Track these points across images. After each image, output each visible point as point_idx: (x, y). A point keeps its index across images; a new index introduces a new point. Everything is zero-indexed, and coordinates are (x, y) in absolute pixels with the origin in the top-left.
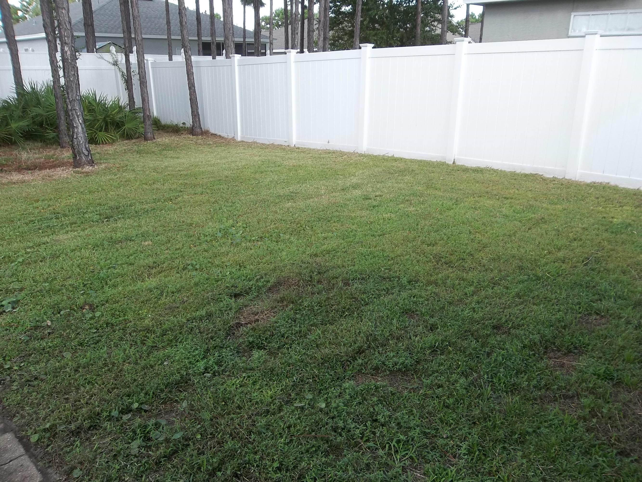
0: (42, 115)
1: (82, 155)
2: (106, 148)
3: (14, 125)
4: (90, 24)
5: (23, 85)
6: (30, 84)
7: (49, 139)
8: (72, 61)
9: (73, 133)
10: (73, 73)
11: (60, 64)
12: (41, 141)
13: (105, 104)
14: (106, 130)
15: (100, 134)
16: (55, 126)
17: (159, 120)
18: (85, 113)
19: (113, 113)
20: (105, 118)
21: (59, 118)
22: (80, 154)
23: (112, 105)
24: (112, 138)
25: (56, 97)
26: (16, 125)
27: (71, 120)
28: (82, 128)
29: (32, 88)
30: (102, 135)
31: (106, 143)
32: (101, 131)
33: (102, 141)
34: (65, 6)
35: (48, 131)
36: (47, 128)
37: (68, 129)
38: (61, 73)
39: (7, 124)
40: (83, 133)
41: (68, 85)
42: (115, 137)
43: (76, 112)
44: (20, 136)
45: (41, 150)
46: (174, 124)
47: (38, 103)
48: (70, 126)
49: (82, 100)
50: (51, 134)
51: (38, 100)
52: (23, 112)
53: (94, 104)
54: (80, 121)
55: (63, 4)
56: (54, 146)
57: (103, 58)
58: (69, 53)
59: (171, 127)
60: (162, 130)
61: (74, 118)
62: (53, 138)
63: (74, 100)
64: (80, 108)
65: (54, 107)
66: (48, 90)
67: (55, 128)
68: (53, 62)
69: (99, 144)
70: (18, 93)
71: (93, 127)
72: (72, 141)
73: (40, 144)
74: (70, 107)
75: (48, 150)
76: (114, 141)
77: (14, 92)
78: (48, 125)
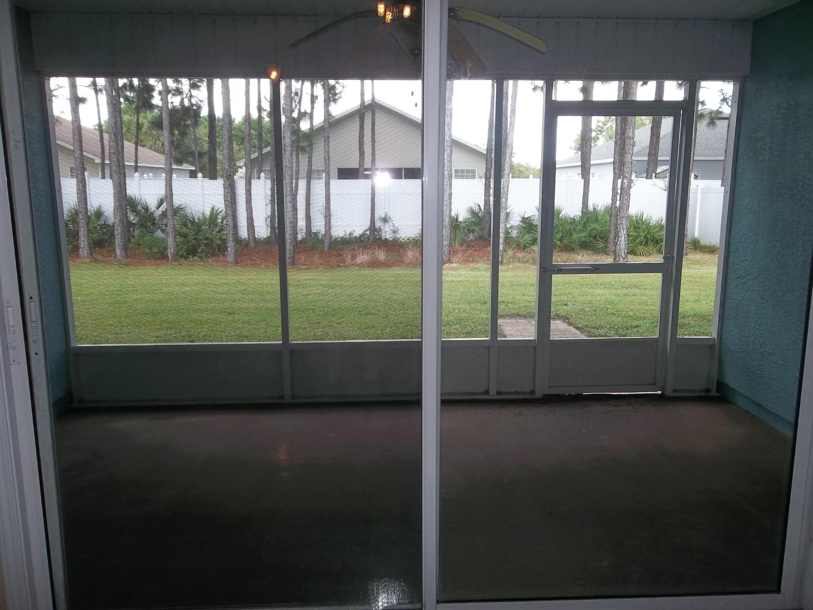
0: (598, 229)
1: (621, 257)
2: (642, 259)
3: (575, 236)
4: (653, 154)
5: (588, 205)
6: (594, 205)
7: (598, 249)
8: (627, 189)
9: (618, 240)
10: (626, 198)
11: (619, 191)
12: (592, 250)
13: (650, 223)
14: (646, 244)
15: (640, 247)
16: (606, 240)
17: (699, 241)
18: (631, 230)
19: (655, 231)
20: (646, 235)
21: (610, 231)
22: (619, 256)
23: (655, 224)
24: (649, 252)
25: (611, 216)
26: (577, 236)
27: (618, 231)
28: (625, 238)
29: (594, 208)
30: (641, 248)
31: (643, 255)
32: (641, 245)
33: (640, 253)
34: (630, 152)
35: (599, 242)
36: (599, 240)
37: (615, 238)
38: (618, 197)
39: (571, 235)
40: (625, 241)
41: (620, 207)
42: (653, 251)
43: (623, 226)
44: (578, 245)
45: (592, 255)
46: (712, 245)
47: (597, 220)
48: (617, 235)
49: (629, 218)
50: (601, 245)
51: (597, 217)
52: (583, 227)
53: (640, 222)
54: (624, 232)
55: (629, 150)
56: (601, 254)
57: (656, 185)
58: (626, 184)
59: (709, 248)
60: (699, 250)
61: (621, 230)
62: (601, 248)
63: (623, 217)
64: (626, 223)
65: (608, 224)
66: (606, 210)
67: (605, 241)
68: (614, 189)
69: (638, 255)
70: (583, 212)
71: (635, 241)
72: (615, 247)
73: (591, 252)
74: (619, 222)
75: (596, 256)
76: (650, 254)
77: (579, 211)
78: (600, 238)
